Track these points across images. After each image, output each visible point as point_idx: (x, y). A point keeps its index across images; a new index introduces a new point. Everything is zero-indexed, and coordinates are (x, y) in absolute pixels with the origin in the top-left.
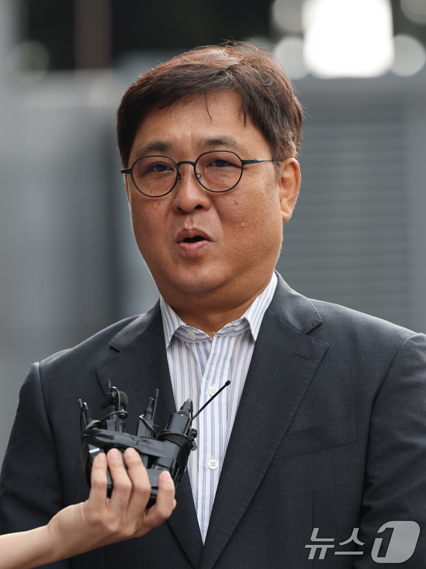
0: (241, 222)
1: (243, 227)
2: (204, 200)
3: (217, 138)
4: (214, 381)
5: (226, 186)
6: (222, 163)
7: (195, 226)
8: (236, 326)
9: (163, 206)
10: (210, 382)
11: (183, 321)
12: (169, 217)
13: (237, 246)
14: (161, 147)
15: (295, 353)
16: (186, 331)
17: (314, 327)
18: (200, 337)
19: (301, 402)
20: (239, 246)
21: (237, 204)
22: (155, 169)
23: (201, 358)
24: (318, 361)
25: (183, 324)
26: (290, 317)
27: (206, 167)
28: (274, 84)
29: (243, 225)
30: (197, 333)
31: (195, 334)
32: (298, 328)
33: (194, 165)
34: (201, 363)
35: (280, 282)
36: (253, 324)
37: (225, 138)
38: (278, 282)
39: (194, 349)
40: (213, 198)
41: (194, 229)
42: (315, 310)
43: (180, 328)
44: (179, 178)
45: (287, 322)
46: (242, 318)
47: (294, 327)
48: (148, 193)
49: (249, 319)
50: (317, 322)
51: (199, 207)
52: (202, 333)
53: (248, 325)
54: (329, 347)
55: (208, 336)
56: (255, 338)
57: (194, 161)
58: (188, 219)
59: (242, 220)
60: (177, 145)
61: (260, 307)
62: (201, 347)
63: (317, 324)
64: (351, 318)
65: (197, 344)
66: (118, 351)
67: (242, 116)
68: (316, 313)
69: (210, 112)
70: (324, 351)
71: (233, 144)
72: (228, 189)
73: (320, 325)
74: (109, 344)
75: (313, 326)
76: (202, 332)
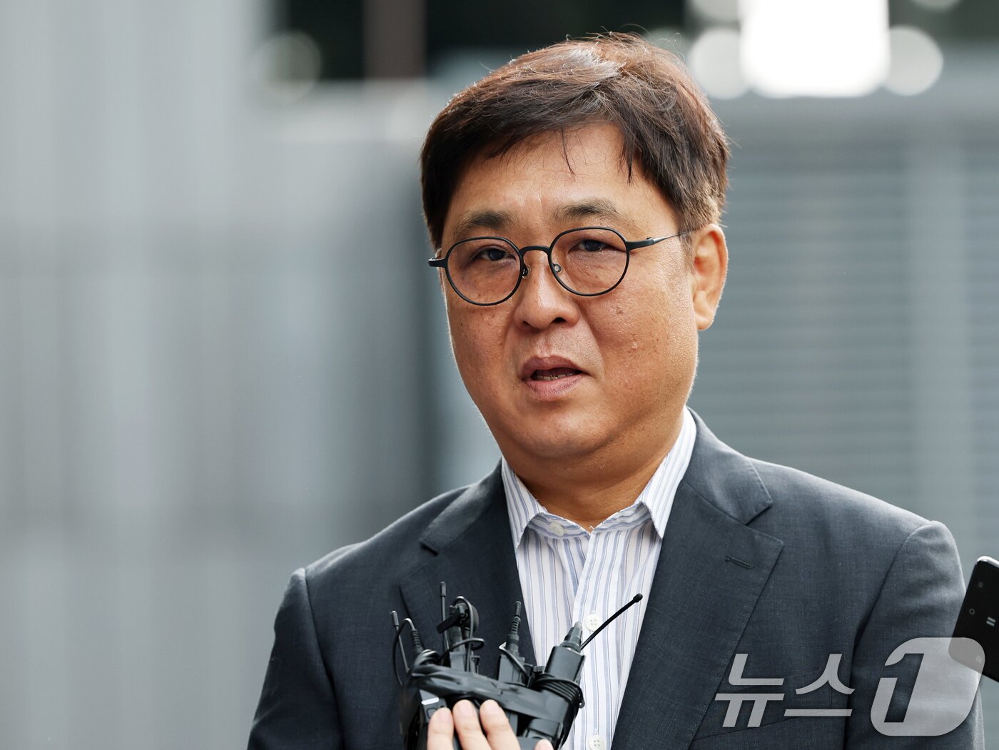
0: (631, 341)
1: (634, 350)
2: (568, 310)
3: (584, 203)
4: (593, 607)
5: (600, 284)
6: (594, 245)
7: (555, 352)
8: (628, 517)
9: (498, 320)
10: (587, 607)
11: (542, 505)
12: (509, 337)
13: (627, 381)
14: (493, 221)
15: (727, 557)
16: (546, 520)
17: (759, 512)
18: (569, 531)
19: (739, 642)
20: (629, 381)
21: (621, 312)
22: (486, 257)
23: (572, 566)
24: (766, 572)
25: (542, 510)
26: (718, 493)
27: (569, 253)
28: (678, 105)
29: (635, 345)
30: (565, 525)
31: (563, 527)
32: (732, 514)
33: (548, 251)
34: (572, 574)
35: (701, 432)
36: (657, 511)
37: (598, 202)
38: (698, 433)
39: (561, 549)
40: (582, 306)
41: (553, 357)
42: (759, 481)
43: (538, 516)
44: (524, 272)
45: (714, 503)
46: (637, 502)
47: (726, 513)
48: (474, 298)
49: (649, 504)
50: (764, 504)
51: (560, 321)
52: (573, 526)
53: (648, 512)
54: (784, 547)
55: (584, 530)
56: (661, 533)
57: (548, 246)
58: (541, 341)
59: (632, 339)
60: (520, 217)
61: (668, 480)
62: (573, 547)
63: (763, 508)
64: (819, 496)
65: (566, 542)
66: (435, 554)
67: (625, 166)
68: (762, 488)
69: (571, 163)
70: (775, 555)
71: (612, 214)
72: (605, 290)
73: (769, 508)
74: (421, 539)
75: (757, 510)
76: (574, 524)
